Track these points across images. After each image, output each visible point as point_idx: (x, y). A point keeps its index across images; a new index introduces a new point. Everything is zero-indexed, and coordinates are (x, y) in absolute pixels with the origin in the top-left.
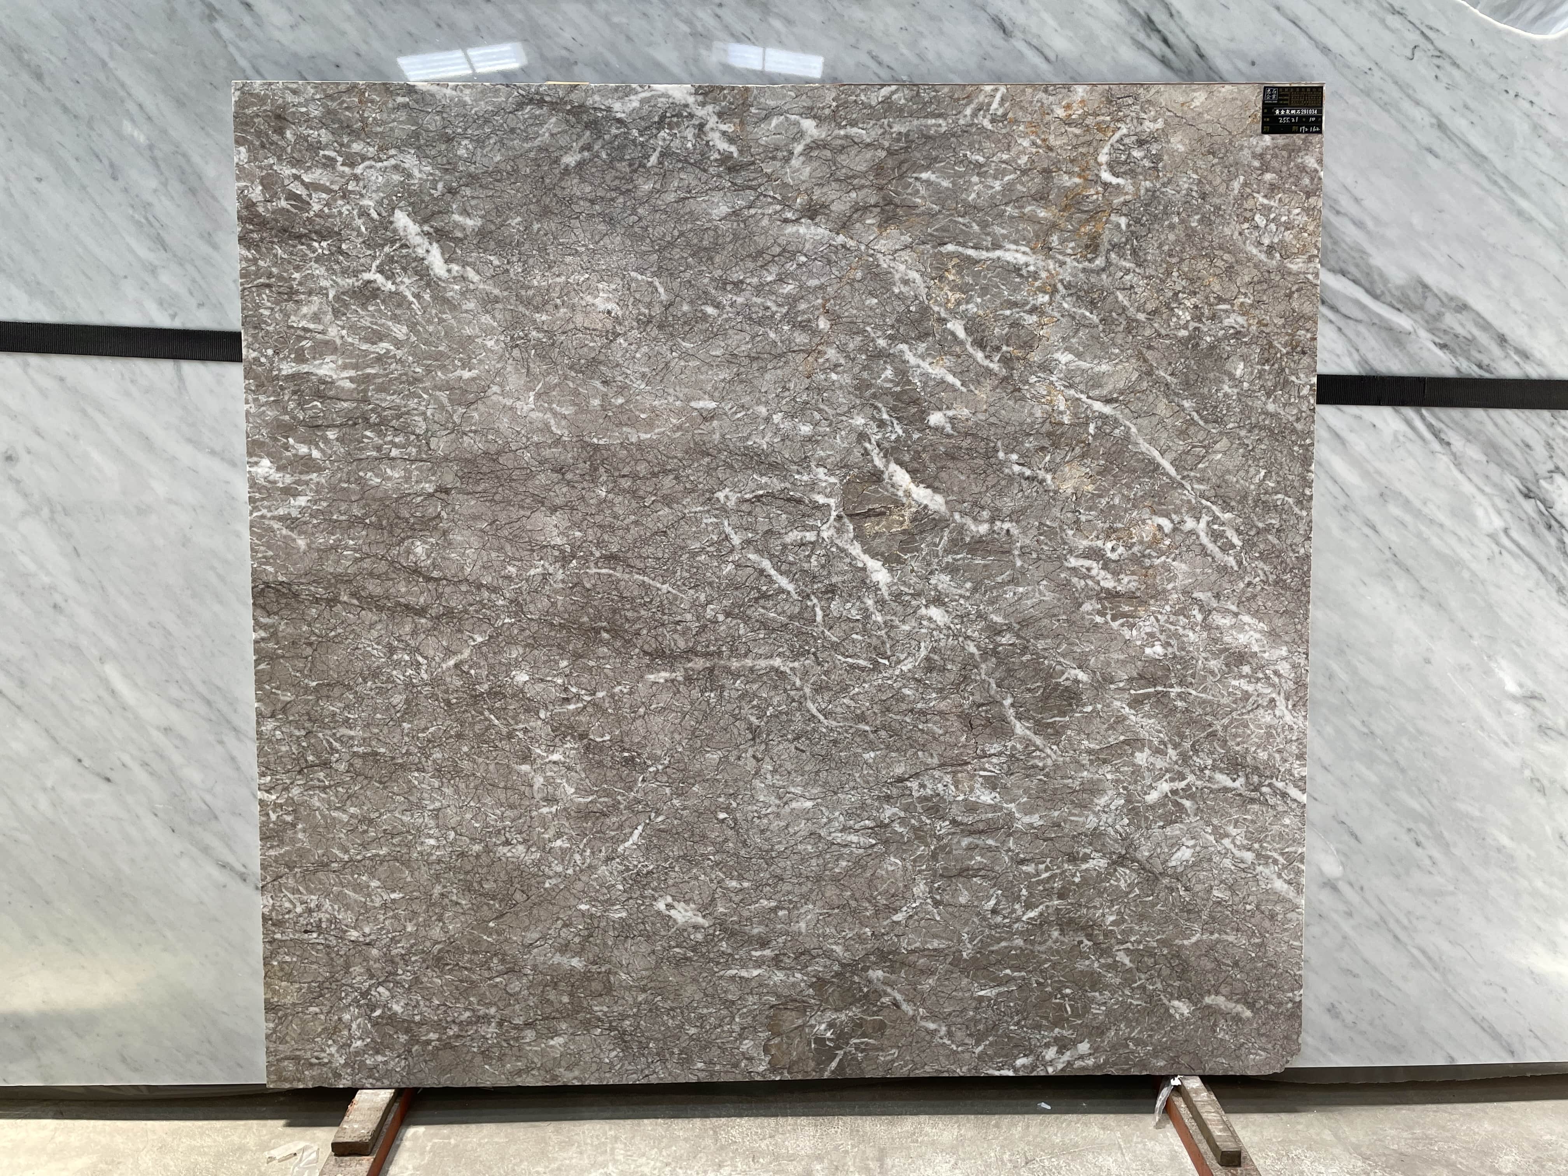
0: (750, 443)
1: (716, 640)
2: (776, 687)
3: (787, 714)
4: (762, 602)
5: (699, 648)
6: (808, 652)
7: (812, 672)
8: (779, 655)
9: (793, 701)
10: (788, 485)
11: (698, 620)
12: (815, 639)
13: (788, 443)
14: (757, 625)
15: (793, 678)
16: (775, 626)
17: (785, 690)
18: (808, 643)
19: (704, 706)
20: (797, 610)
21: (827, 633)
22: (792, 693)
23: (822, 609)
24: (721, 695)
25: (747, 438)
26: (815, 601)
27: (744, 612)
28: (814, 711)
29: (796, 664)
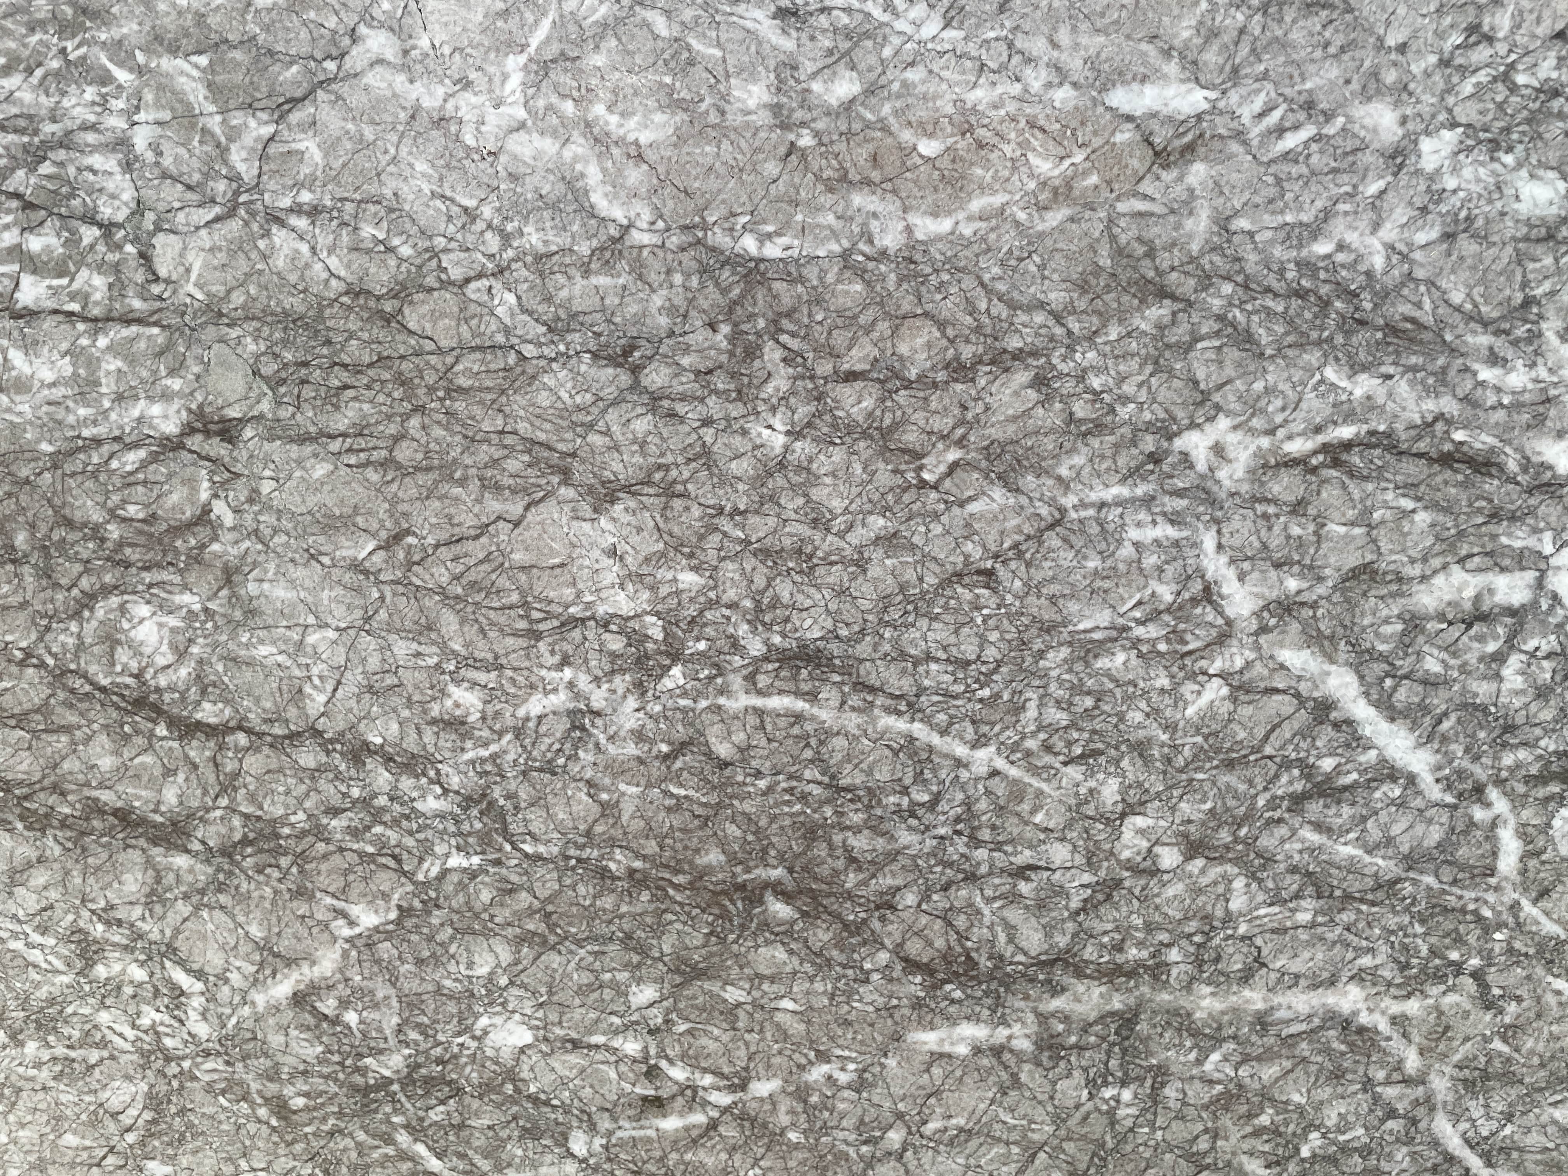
0: (1322, 248)
1: (1150, 928)
2: (1337, 1076)
3: (1365, 1152)
4: (1314, 808)
5: (1090, 952)
6: (1458, 968)
7: (1461, 1029)
8: (1358, 977)
9: (1392, 1114)
10: (1448, 405)
11: (1091, 864)
12: (1487, 928)
13: (1467, 246)
14: (1293, 883)
15: (1396, 1045)
16: (1355, 885)
17: (1368, 1084)
18: (1459, 941)
19: (1097, 1127)
20: (1435, 834)
21: (1528, 909)
22: (1390, 1092)
23: (1523, 833)
24: (1155, 1097)
25: (1315, 231)
26: (1500, 805)
27: (1250, 842)
28: (1454, 1144)
29: (1413, 1007)
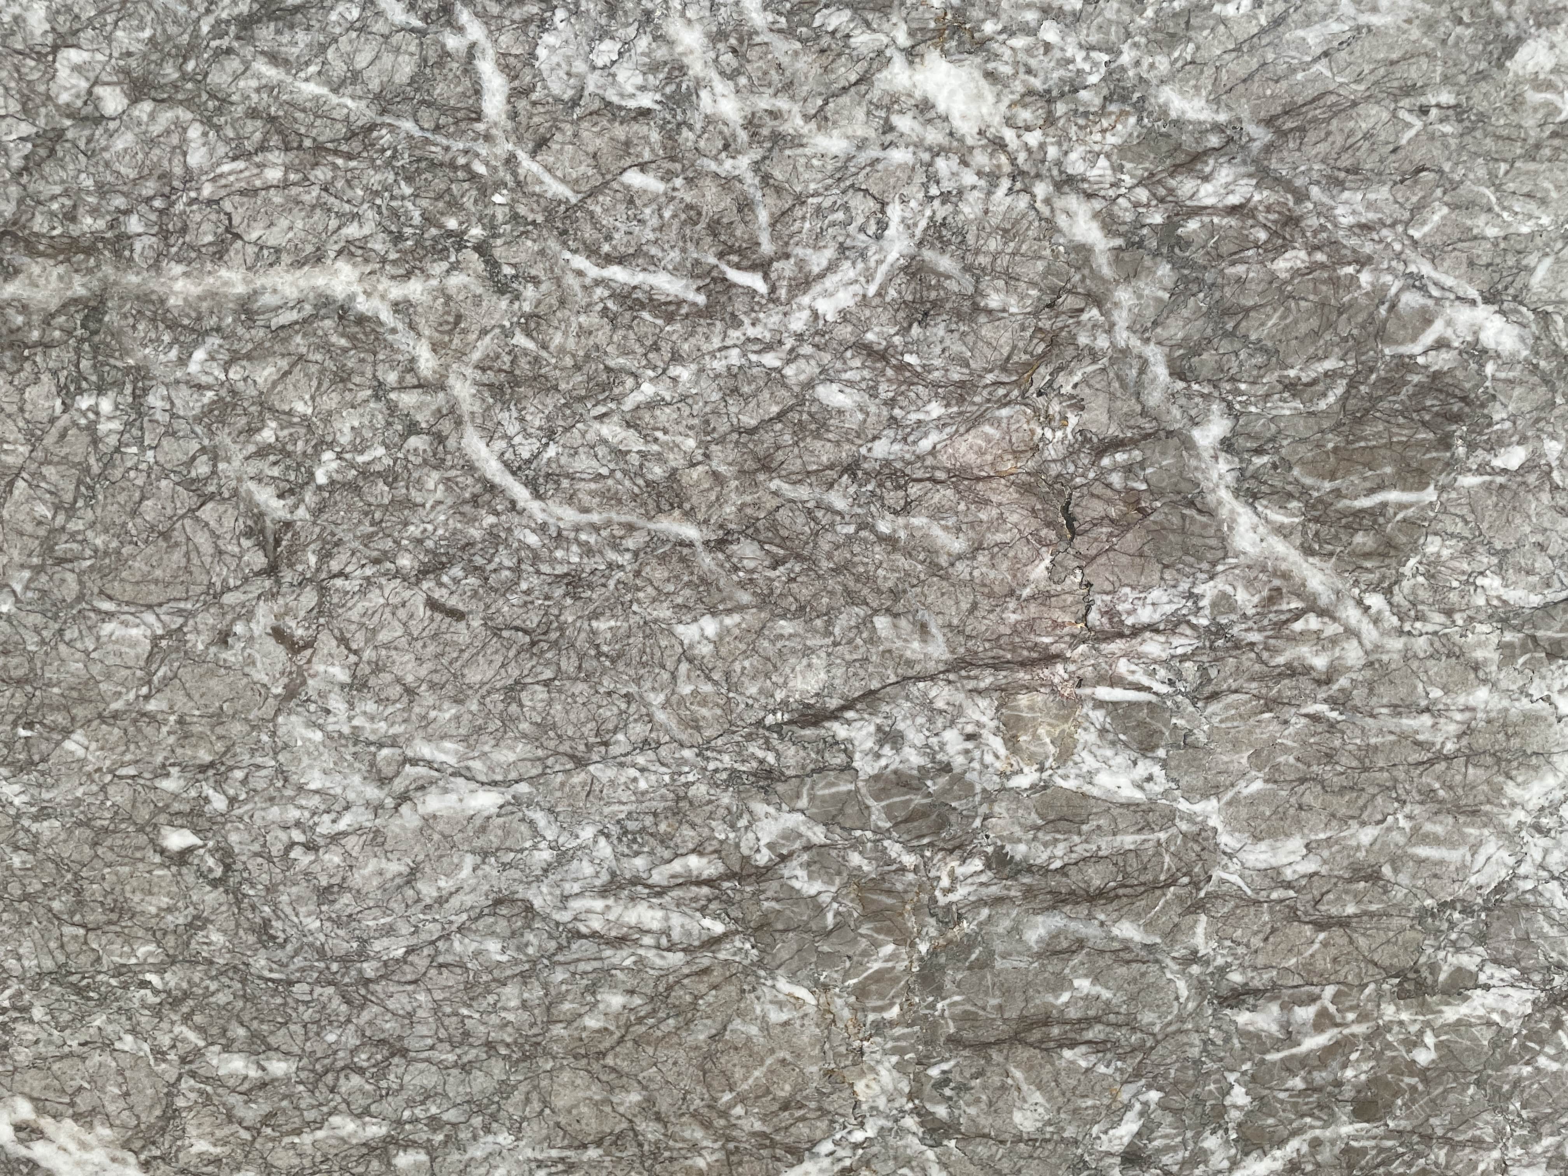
1: (103, 190)
2: (342, 378)
3: (390, 477)
4: (266, 33)
5: (40, 224)
6: (459, 239)
7: (475, 319)
8: (347, 251)
9: (413, 428)
11: (27, 112)
12: (484, 190)
14: (255, 130)
15: (404, 340)
16: (326, 134)
17: (379, 390)
18: (454, 206)
19: (78, 444)
20: (406, 68)
21: (528, 165)
22: (408, 400)
23: (505, 65)
24: (138, 406)
26: (475, 31)
27: (200, 79)
28: (493, 470)
29: (415, 289)
